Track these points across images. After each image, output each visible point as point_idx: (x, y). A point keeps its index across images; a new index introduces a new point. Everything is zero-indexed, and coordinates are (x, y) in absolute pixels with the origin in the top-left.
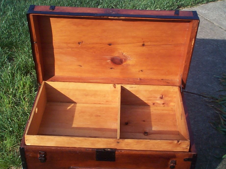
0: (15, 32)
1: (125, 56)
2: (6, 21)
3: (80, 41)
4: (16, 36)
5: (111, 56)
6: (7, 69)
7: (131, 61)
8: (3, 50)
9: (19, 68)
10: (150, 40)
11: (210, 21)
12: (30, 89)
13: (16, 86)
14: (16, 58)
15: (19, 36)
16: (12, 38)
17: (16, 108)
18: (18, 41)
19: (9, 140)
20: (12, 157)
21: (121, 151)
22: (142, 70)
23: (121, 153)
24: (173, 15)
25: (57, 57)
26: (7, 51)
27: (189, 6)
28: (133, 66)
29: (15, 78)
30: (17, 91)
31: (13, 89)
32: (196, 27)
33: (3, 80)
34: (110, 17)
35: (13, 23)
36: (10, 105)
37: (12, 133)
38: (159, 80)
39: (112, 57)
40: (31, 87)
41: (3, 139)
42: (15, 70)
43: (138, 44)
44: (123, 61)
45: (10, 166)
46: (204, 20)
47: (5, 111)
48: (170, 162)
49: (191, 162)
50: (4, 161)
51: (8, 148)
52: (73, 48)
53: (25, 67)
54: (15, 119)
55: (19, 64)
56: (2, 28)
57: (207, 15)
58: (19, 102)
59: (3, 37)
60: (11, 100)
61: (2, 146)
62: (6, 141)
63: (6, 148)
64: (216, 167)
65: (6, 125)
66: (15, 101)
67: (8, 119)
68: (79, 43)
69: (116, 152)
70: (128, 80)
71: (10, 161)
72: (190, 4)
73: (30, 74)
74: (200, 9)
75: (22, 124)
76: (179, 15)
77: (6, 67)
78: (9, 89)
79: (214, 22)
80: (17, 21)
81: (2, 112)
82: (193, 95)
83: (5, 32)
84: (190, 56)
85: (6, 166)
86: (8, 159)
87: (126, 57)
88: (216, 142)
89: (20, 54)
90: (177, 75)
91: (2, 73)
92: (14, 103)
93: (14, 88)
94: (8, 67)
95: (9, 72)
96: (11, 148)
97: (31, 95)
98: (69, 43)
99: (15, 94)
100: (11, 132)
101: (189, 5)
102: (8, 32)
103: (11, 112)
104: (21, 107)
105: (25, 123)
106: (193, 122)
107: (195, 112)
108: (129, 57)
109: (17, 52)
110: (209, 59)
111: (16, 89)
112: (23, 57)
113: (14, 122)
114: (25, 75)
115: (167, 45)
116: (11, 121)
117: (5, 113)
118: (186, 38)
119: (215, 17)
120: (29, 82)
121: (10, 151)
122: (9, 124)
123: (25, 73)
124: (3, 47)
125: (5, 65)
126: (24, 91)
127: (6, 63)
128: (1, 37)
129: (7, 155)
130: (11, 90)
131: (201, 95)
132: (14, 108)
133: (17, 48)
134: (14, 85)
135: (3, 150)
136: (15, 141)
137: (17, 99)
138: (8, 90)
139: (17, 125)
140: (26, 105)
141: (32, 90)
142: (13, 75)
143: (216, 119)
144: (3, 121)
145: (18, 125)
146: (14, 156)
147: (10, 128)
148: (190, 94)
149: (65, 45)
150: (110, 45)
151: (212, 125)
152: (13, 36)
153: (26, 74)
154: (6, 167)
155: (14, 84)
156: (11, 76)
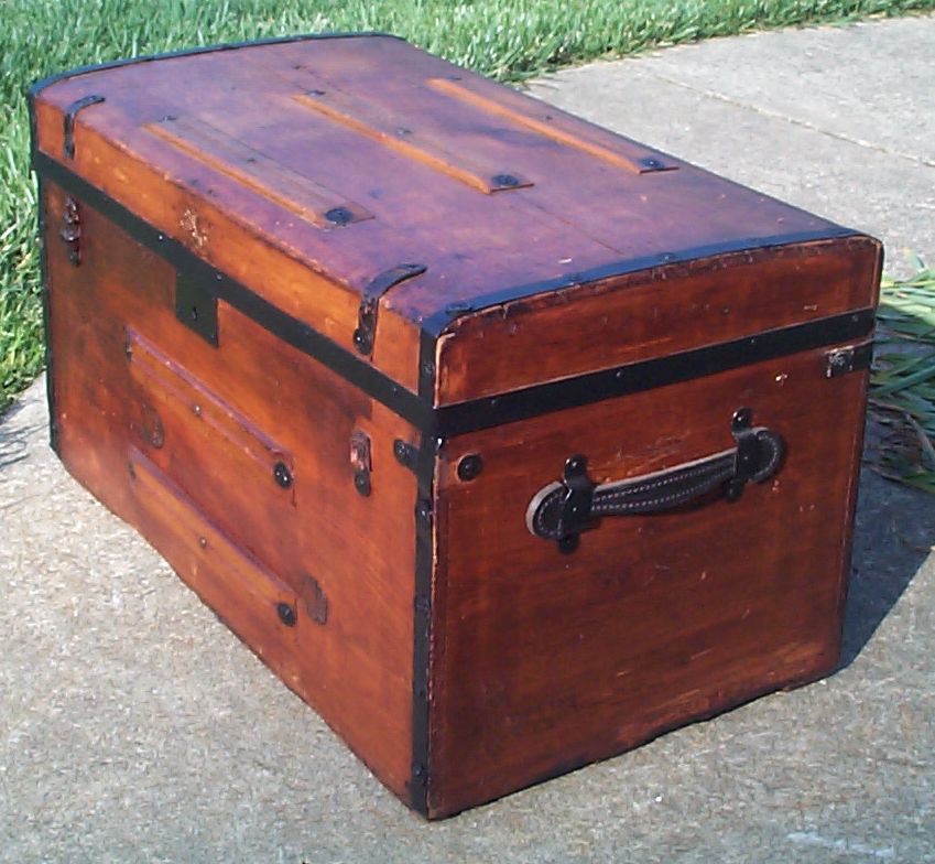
27: (612, 53)
72: (616, 42)
74: (671, 62)
79: (755, 106)
101: (609, 49)
119: (759, 88)
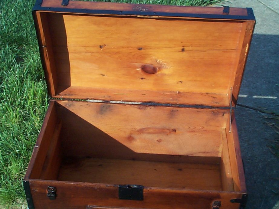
0: (26, 24)
1: (159, 64)
2: (16, 9)
3: (102, 45)
4: (27, 29)
5: (141, 63)
6: (15, 73)
7: (167, 70)
8: (11, 47)
9: (30, 72)
10: (191, 45)
11: (275, 11)
12: (42, 99)
13: (25, 96)
14: (26, 58)
15: (31, 29)
16: (23, 31)
17: (24, 123)
18: (29, 35)
19: (14, 165)
20: (18, 187)
21: (150, 189)
22: (181, 82)
23: (150, 190)
24: (221, 13)
25: (73, 63)
26: (15, 49)
28: (170, 75)
29: (24, 84)
30: (26, 102)
31: (21, 98)
32: (251, 29)
33: (9, 87)
34: (139, 16)
35: (24, 12)
36: (17, 119)
37: (19, 157)
38: (203, 94)
39: (143, 64)
40: (43, 97)
41: (7, 163)
42: (25, 74)
43: (177, 48)
44: (157, 69)
45: (15, 198)
46: (266, 9)
47: (11, 128)
48: (213, 203)
49: (240, 204)
50: (8, 191)
51: (13, 174)
52: (93, 53)
53: (37, 70)
54: (23, 138)
55: (30, 67)
56: (11, 18)
57: (270, 3)
58: (29, 116)
59: (11, 30)
60: (18, 114)
61: (5, 172)
62: (11, 166)
63: (11, 175)
64: (274, 205)
65: (11, 146)
66: (23, 114)
67: (14, 138)
68: (101, 47)
69: (144, 190)
70: (164, 93)
71: (15, 193)
73: (43, 79)
75: (31, 145)
76: (228, 13)
77: (13, 70)
78: (16, 98)
80: (29, 9)
81: (8, 127)
82: (248, 109)
83: (13, 23)
84: (243, 65)
85: (10, 198)
86: (13, 189)
87: (161, 65)
88: (275, 172)
89: (32, 54)
90: (226, 87)
91: (9, 78)
92: (22, 116)
93: (23, 97)
94: (16, 71)
95: (17, 77)
96: (17, 175)
97: (43, 107)
98: (88, 46)
99: (23, 105)
100: (18, 155)
102: (17, 23)
103: (18, 129)
104: (31, 122)
105: (34, 144)
106: (247, 145)
107: (250, 132)
108: (164, 65)
109: (28, 50)
110: (270, 61)
111: (25, 100)
112: (35, 57)
113: (22, 142)
114: (36, 81)
115: (213, 50)
116: (17, 140)
117: (11, 130)
118: (238, 43)
120: (41, 91)
121: (16, 178)
122: (15, 144)
123: (37, 78)
124: (10, 43)
125: (12, 67)
126: (35, 102)
127: (13, 64)
128: (9, 30)
129: (12, 184)
130: (19, 100)
131: (258, 110)
132: (22, 123)
133: (28, 46)
134: (23, 94)
135: (7, 178)
136: (21, 167)
137: (26, 111)
138: (16, 100)
139: (24, 146)
140: (37, 120)
141: (45, 101)
142: (22, 81)
143: (277, 142)
144: (8, 140)
145: (26, 146)
146: (20, 185)
147: (16, 149)
148: (244, 108)
149: (83, 49)
150: (140, 49)
151: (270, 149)
152: (24, 29)
153: (38, 80)
154: (10, 200)
155: (22, 92)
156: (19, 82)
